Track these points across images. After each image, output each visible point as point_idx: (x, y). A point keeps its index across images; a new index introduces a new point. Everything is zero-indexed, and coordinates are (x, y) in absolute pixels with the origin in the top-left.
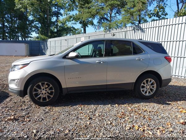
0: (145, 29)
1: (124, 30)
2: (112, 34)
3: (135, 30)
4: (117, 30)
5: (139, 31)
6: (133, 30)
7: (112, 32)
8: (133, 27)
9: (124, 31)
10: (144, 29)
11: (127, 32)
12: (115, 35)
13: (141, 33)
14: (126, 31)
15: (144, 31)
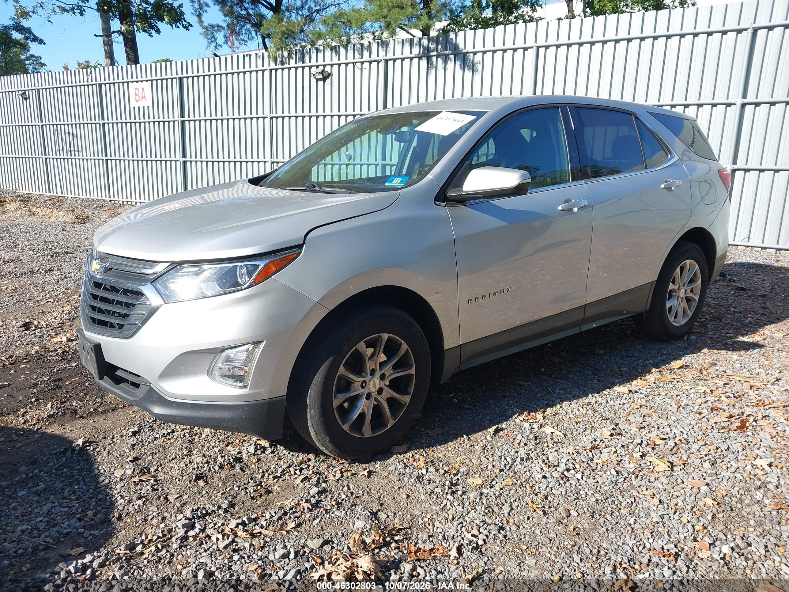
0: (479, 57)
1: (374, 56)
2: (314, 70)
3: (429, 59)
4: (338, 53)
5: (450, 65)
6: (420, 58)
7: (314, 62)
8: (420, 44)
9: (378, 62)
10: (475, 53)
11: (391, 63)
12: (330, 75)
13: (459, 72)
14: (387, 61)
15: (474, 64)
